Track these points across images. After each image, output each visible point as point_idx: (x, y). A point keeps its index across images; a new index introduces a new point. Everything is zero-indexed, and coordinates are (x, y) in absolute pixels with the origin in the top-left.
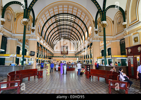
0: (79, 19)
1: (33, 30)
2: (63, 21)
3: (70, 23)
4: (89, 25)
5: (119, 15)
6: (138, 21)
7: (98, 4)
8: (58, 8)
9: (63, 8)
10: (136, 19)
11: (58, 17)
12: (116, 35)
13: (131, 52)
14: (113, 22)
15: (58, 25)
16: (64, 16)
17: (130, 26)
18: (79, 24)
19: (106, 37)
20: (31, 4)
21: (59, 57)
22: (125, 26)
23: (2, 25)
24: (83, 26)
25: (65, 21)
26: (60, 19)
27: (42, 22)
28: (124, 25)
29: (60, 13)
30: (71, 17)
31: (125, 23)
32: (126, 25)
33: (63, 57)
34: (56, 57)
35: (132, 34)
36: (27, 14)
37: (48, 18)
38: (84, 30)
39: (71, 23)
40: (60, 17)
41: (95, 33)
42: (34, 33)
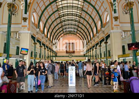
0: (85, 13)
1: (25, 19)
4: (103, 10)
15: (61, 20)
21: (63, 56)
24: (94, 14)
33: (68, 56)
34: (60, 56)
41: (114, 20)
42: (27, 23)
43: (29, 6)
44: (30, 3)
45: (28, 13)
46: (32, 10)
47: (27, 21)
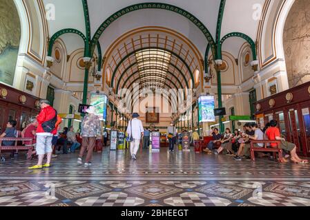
0: (177, 58)
1: (98, 78)
2: (150, 60)
3: (162, 63)
4: (195, 67)
5: (247, 49)
6: (276, 58)
7: (208, 31)
8: (141, 39)
9: (149, 38)
10: (273, 56)
11: (140, 54)
12: (242, 82)
13: (260, 110)
14: (237, 61)
15: (139, 67)
16: (151, 52)
17: (263, 66)
18: (177, 66)
19: (222, 87)
20: (96, 33)
22: (255, 68)
23: (48, 68)
24: (184, 70)
25: (153, 60)
26: (144, 57)
27: (113, 63)
28: (253, 66)
29: (143, 47)
30: (163, 54)
31: (256, 62)
32: (257, 65)
35: (267, 80)
36: (90, 51)
37: (123, 57)
38: (186, 77)
39: (164, 64)
40: (144, 53)
41: (204, 81)
42: (100, 82)
43: (104, 61)
44: (105, 58)
45: (102, 70)
46: (107, 66)
47: (101, 79)
